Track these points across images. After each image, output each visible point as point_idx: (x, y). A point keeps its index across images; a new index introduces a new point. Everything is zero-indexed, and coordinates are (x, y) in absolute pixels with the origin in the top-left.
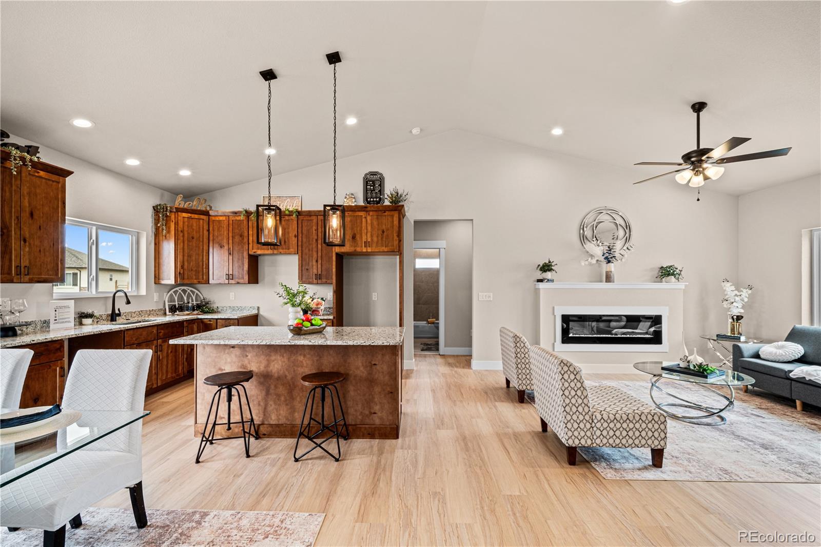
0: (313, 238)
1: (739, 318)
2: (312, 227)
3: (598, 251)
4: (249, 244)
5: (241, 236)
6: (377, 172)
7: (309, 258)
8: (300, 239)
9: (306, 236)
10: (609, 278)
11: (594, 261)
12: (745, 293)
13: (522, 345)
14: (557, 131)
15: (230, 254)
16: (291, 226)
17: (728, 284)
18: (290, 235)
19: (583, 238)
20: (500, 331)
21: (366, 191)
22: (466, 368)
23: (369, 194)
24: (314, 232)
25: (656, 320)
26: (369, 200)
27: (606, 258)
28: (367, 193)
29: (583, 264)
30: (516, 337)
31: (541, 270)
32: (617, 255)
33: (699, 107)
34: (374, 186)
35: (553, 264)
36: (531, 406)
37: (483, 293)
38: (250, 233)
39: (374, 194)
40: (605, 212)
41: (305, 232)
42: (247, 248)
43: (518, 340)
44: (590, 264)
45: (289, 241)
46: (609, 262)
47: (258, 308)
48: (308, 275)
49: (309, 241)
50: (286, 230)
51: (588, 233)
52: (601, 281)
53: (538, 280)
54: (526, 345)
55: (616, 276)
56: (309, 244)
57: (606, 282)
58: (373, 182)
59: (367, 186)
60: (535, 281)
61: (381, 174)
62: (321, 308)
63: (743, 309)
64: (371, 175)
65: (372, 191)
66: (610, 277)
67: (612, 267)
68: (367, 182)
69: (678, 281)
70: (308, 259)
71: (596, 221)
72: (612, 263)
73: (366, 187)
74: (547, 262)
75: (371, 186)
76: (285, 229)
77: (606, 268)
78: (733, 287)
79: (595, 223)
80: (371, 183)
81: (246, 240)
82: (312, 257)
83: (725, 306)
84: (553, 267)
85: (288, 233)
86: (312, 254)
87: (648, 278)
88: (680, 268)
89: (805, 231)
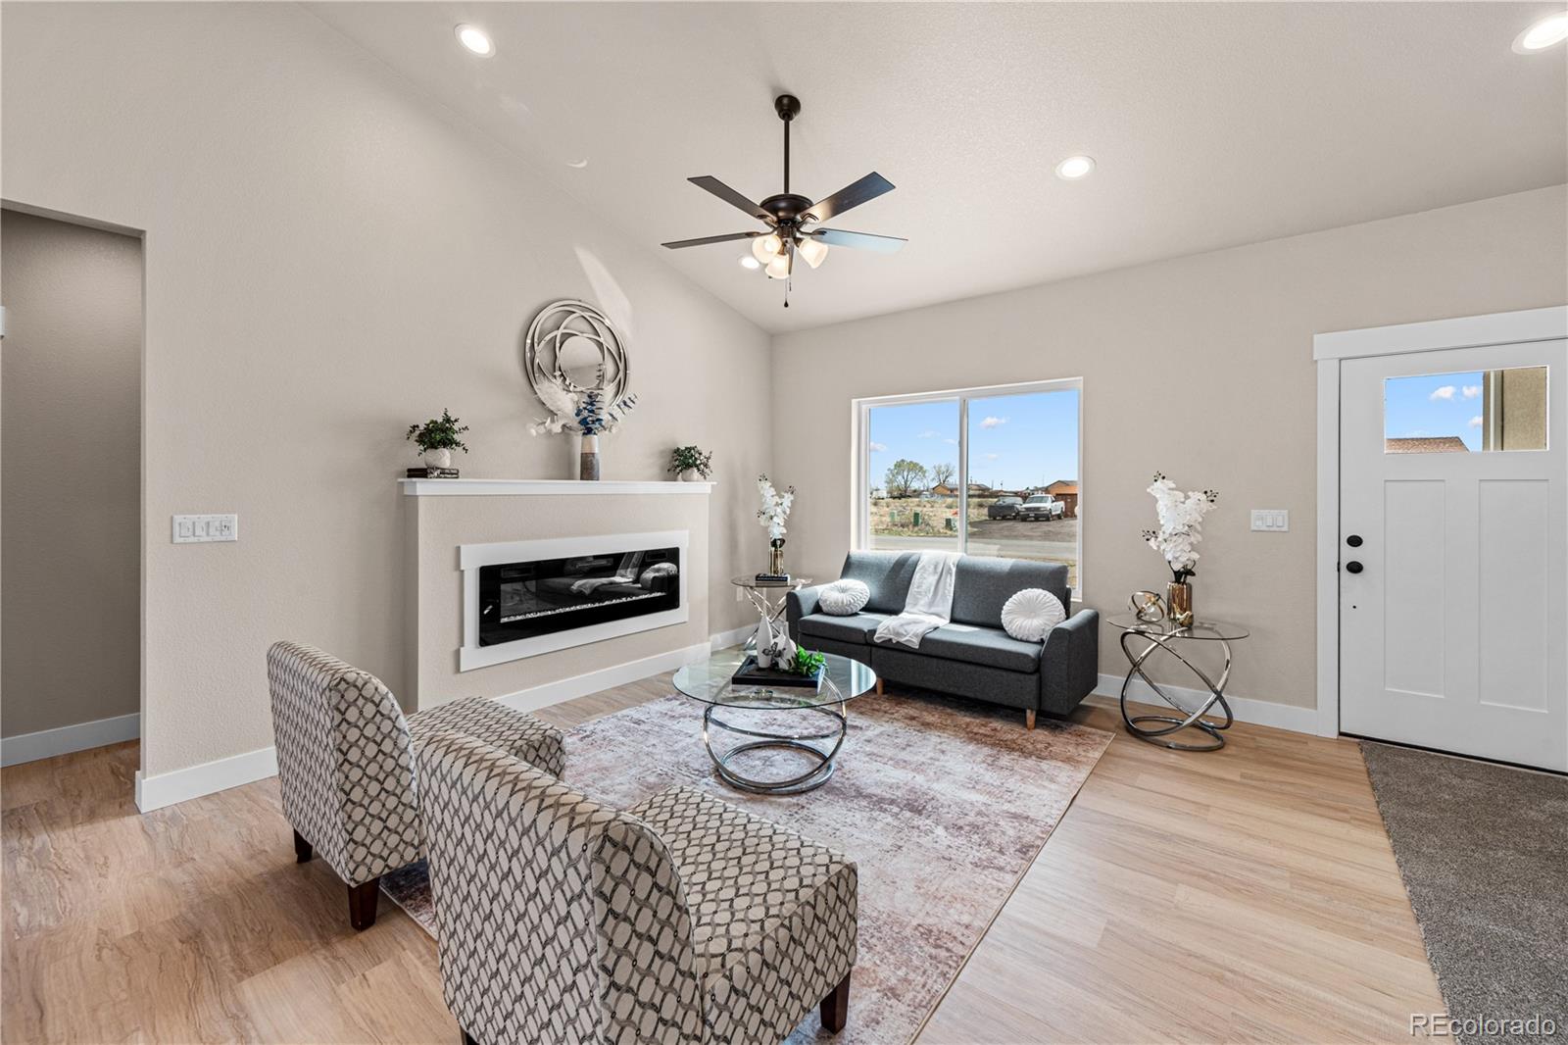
1: (781, 543)
3: (565, 402)
10: (588, 471)
11: (557, 428)
12: (788, 499)
13: (369, 710)
14: (476, 40)
17: (767, 485)
19: (531, 371)
20: (270, 659)
22: (104, 817)
27: (583, 422)
29: (533, 432)
30: (343, 685)
31: (421, 439)
32: (604, 416)
33: (788, 107)
35: (456, 427)
36: (407, 927)
37: (194, 517)
40: (579, 313)
43: (352, 694)
44: (549, 432)
46: (589, 431)
51: (542, 357)
52: (570, 477)
53: (409, 470)
54: (385, 707)
55: (602, 465)
57: (582, 479)
60: (400, 475)
63: (786, 528)
66: (592, 468)
67: (597, 443)
69: (705, 478)
71: (562, 330)
72: (595, 434)
74: (440, 420)
77: (583, 445)
78: (772, 489)
79: (558, 333)
83: (762, 523)
84: (455, 436)
87: (656, 470)
88: (705, 453)
89: (854, 401)
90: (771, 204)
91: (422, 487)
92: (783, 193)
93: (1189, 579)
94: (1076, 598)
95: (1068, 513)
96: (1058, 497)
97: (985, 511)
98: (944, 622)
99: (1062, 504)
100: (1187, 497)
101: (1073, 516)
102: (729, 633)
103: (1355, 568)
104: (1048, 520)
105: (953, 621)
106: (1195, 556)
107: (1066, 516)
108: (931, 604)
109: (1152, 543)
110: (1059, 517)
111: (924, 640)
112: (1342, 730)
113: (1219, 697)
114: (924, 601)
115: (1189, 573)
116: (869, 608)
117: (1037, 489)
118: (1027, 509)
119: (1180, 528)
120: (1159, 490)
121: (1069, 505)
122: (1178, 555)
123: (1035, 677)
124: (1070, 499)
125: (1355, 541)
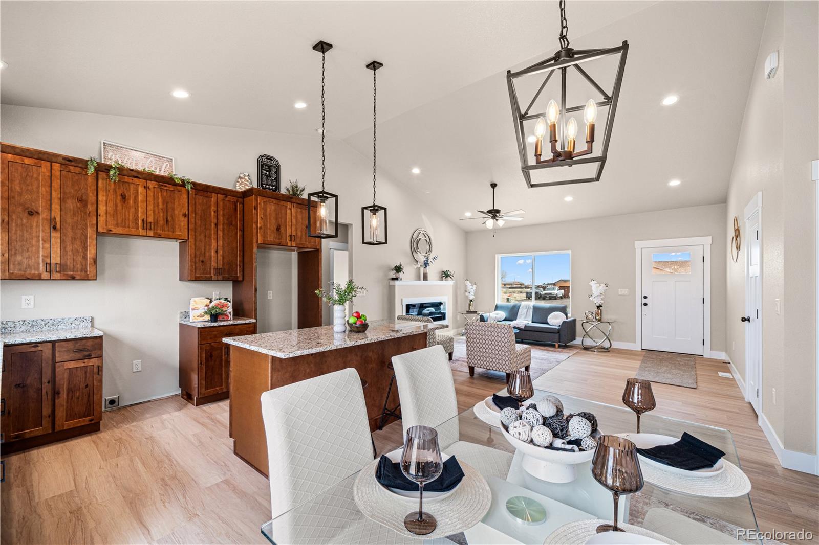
0: (211, 222)
1: (471, 301)
2: (210, 207)
4: (97, 215)
5: (82, 201)
6: (273, 158)
7: (205, 247)
8: (192, 220)
9: (201, 217)
10: (425, 277)
11: (419, 266)
12: (475, 287)
14: (416, 171)
15: (55, 228)
16: (176, 200)
17: (468, 282)
18: (176, 212)
19: (413, 250)
21: (262, 175)
23: (265, 180)
24: (213, 213)
25: (437, 305)
26: (264, 186)
27: (425, 264)
28: (262, 178)
29: (413, 268)
31: (395, 270)
32: (430, 262)
33: (494, 186)
34: (270, 171)
35: (402, 267)
38: (100, 199)
39: (270, 181)
40: (422, 232)
41: (200, 212)
42: (95, 222)
44: (417, 267)
45: (173, 220)
46: (426, 266)
47: (92, 318)
48: (204, 269)
49: (205, 225)
50: (170, 205)
51: (415, 245)
52: (421, 280)
53: (392, 278)
55: (428, 276)
56: (205, 229)
57: (424, 280)
58: (269, 167)
59: (262, 170)
60: (390, 279)
61: (277, 161)
62: (229, 311)
63: (474, 296)
64: (266, 158)
65: (267, 177)
68: (262, 165)
69: (452, 280)
70: (203, 248)
73: (262, 172)
74: (399, 265)
75: (267, 171)
76: (167, 203)
77: (424, 271)
78: (470, 284)
79: (418, 239)
80: (267, 167)
81: (91, 208)
82: (210, 245)
83: (467, 294)
84: (402, 269)
85: (173, 209)
86: (210, 241)
87: (438, 278)
88: (452, 273)
89: (496, 255)
90: (490, 212)
91: (397, 282)
92: (492, 208)
93: (601, 308)
94: (569, 315)
95: (566, 296)
96: (561, 288)
97: (524, 295)
98: (530, 322)
99: (562, 291)
100: (600, 286)
101: (568, 297)
102: (456, 330)
103: (645, 304)
104: (556, 299)
105: (532, 322)
106: (602, 302)
107: (565, 297)
108: (525, 317)
109: (591, 298)
110: (561, 298)
111: (525, 326)
112: (643, 348)
113: (607, 338)
114: (523, 317)
115: (601, 306)
116: (505, 320)
117: (549, 284)
118: (546, 294)
119: (598, 294)
120: (592, 283)
121: (566, 292)
122: (598, 301)
123: (558, 334)
124: (566, 289)
125: (645, 297)
